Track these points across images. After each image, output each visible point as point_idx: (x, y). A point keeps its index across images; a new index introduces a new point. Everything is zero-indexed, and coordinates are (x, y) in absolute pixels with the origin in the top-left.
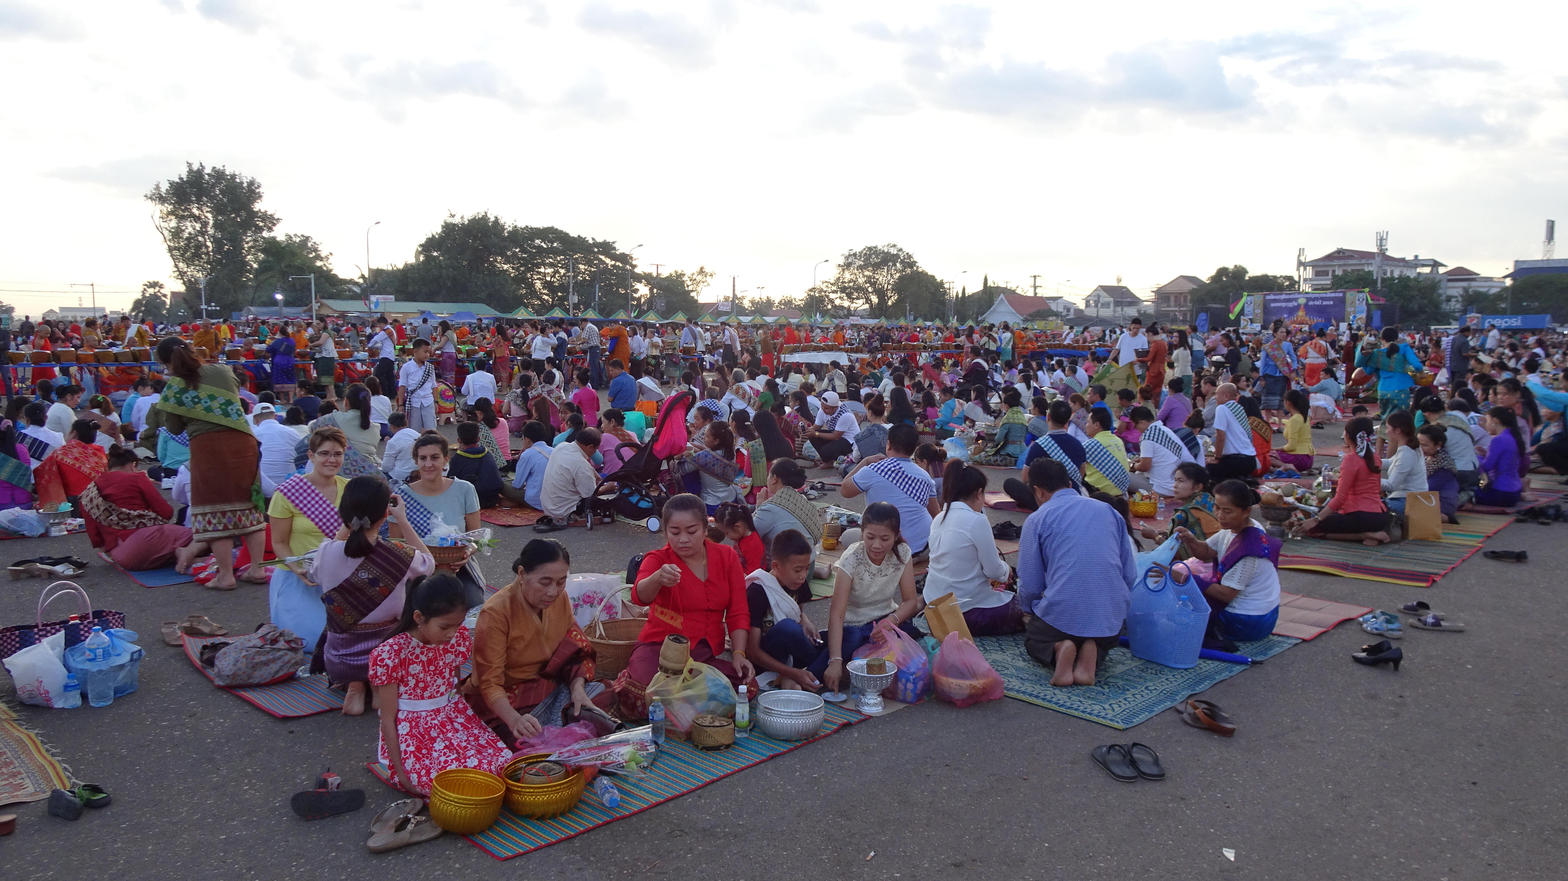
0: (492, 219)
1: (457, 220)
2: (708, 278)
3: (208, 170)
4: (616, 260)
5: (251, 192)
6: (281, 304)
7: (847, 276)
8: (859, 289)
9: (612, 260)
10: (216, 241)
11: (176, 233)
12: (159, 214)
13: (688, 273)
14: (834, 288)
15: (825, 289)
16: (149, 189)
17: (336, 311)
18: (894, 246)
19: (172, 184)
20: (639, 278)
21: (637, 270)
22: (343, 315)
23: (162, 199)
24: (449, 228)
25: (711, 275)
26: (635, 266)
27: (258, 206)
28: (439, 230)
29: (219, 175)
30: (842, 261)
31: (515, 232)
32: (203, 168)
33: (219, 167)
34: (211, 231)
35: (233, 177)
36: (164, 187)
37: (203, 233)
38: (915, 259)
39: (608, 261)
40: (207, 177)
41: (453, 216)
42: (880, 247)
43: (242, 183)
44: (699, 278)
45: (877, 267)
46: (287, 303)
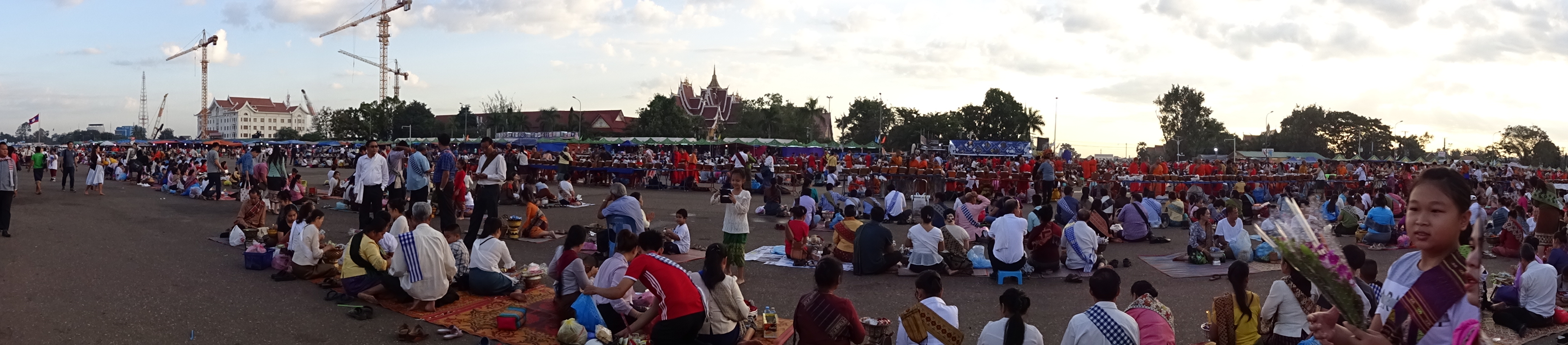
0: (1318, 108)
1: (1300, 109)
2: (1430, 139)
3: (1181, 88)
4: (1381, 129)
5: (1200, 98)
6: (1216, 154)
7: (1507, 140)
8: (1514, 147)
9: (1379, 129)
10: (1183, 123)
11: (1165, 119)
12: (1159, 110)
13: (1419, 137)
14: (1501, 146)
15: (1495, 147)
16: (1156, 98)
17: (1245, 157)
18: (1536, 127)
19: (1166, 95)
20: (1393, 138)
21: (1393, 135)
22: (1248, 159)
23: (1160, 103)
24: (1295, 113)
25: (1431, 137)
26: (1391, 132)
27: (1203, 105)
28: (1291, 114)
29: (1186, 89)
30: (1504, 132)
31: (1330, 114)
32: (1179, 87)
33: (1186, 86)
34: (1180, 118)
35: (1192, 91)
36: (1162, 97)
37: (1176, 118)
38: (1547, 135)
39: (1377, 129)
40: (1180, 91)
41: (1298, 107)
42: (1528, 127)
43: (1196, 93)
44: (1424, 139)
45: (1526, 137)
46: (1220, 153)
